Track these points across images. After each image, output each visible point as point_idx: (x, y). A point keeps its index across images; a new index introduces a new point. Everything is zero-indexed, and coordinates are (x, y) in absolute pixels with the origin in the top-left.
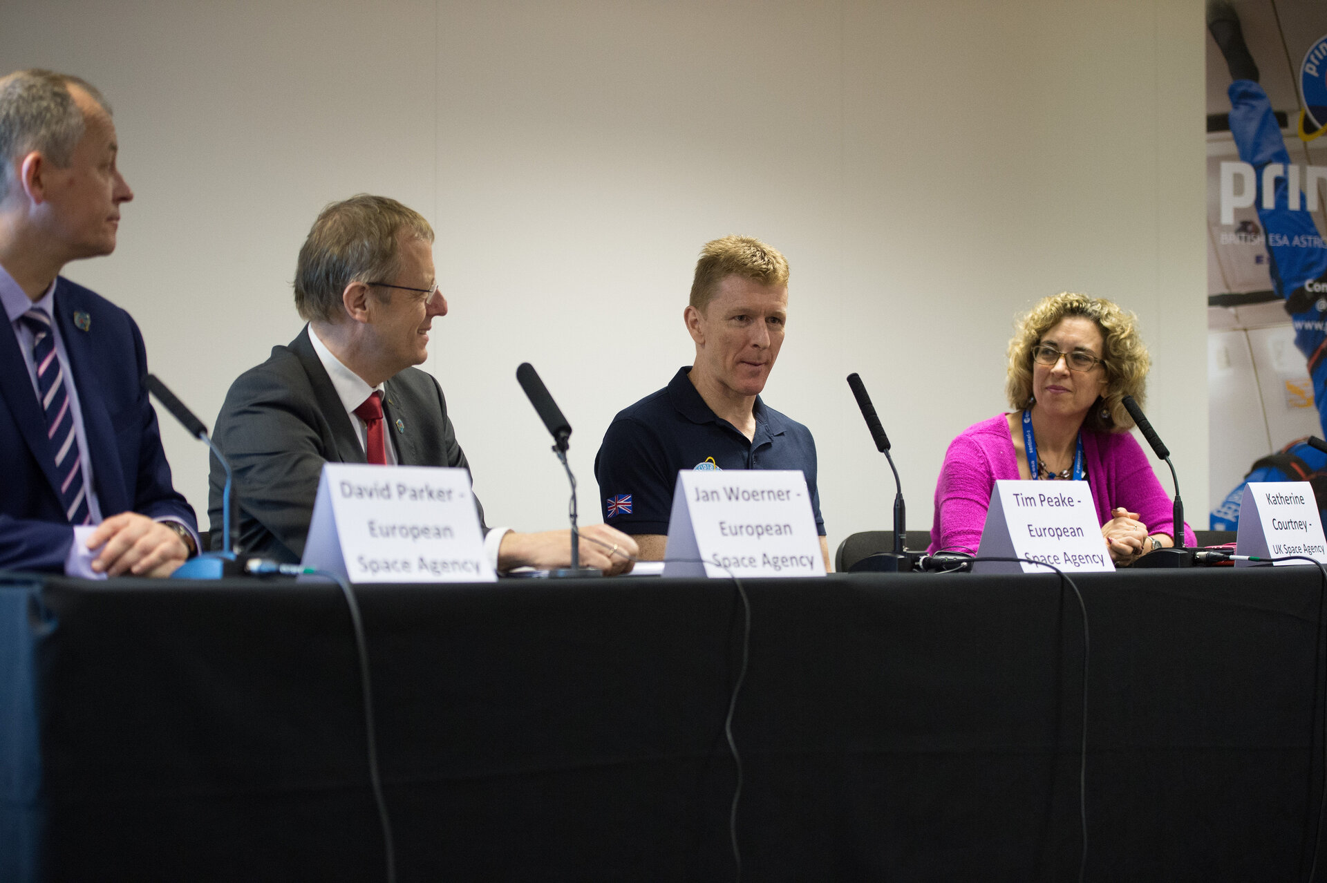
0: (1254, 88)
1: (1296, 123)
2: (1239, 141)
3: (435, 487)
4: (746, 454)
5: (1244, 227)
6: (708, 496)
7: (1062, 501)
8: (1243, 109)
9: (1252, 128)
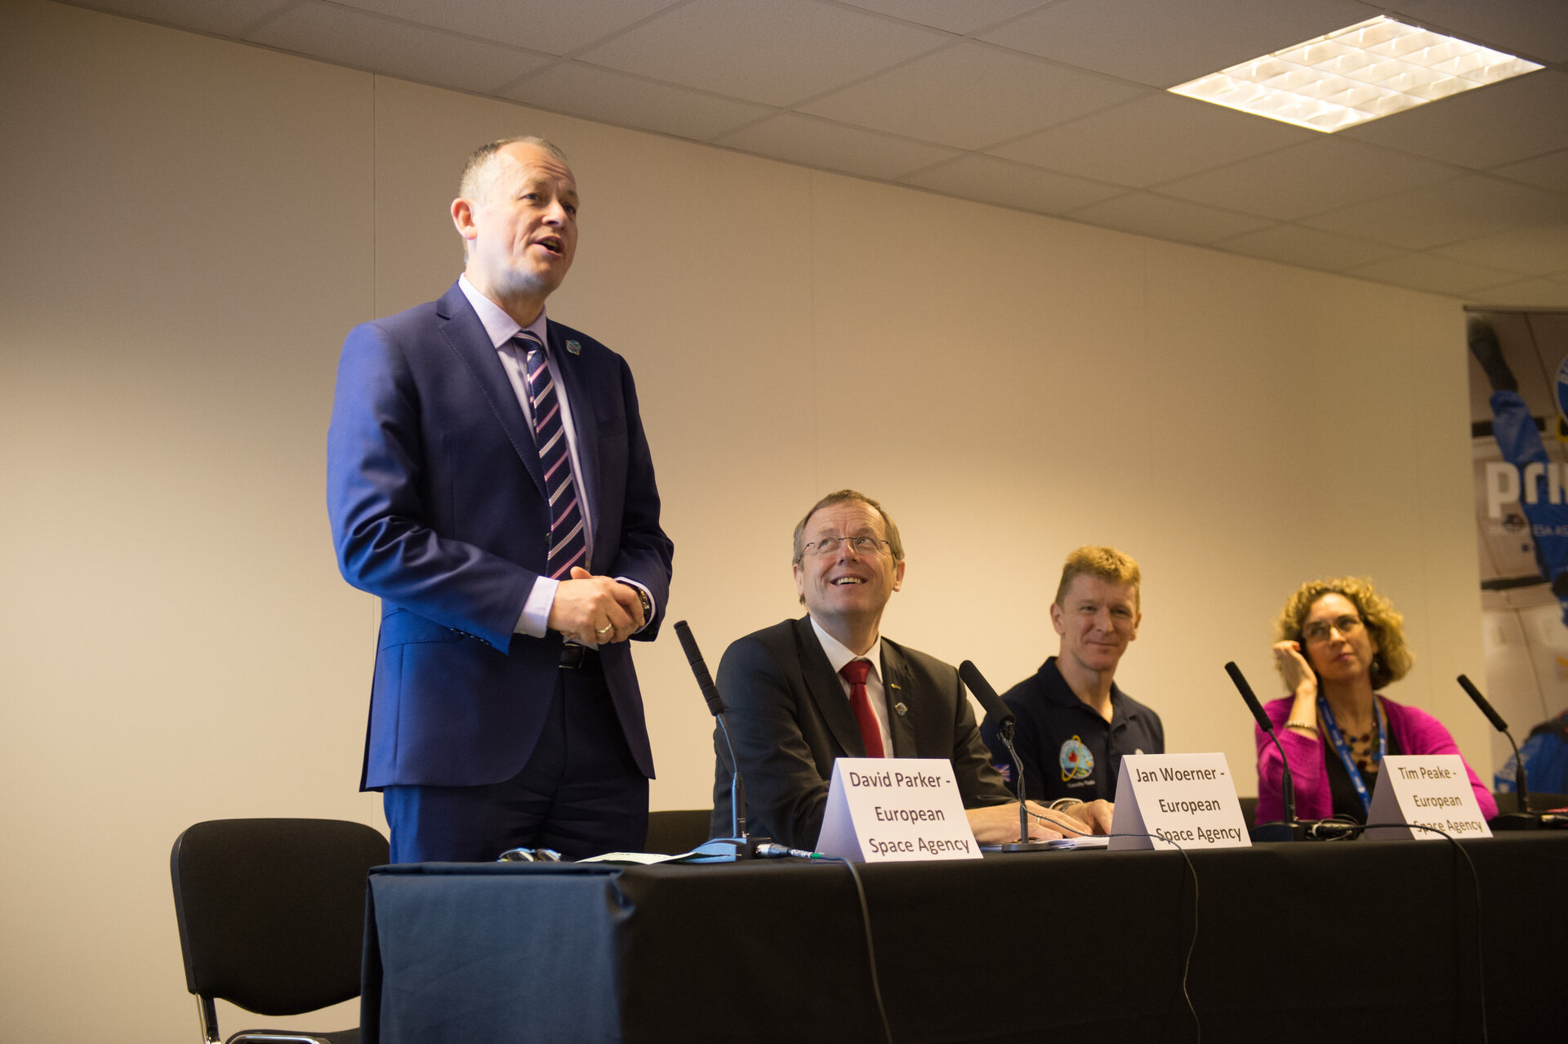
0: (1513, 397)
1: (1553, 426)
2: (1502, 444)
3: (925, 774)
4: (1106, 734)
5: (1511, 520)
8: (1504, 417)
9: (1513, 432)
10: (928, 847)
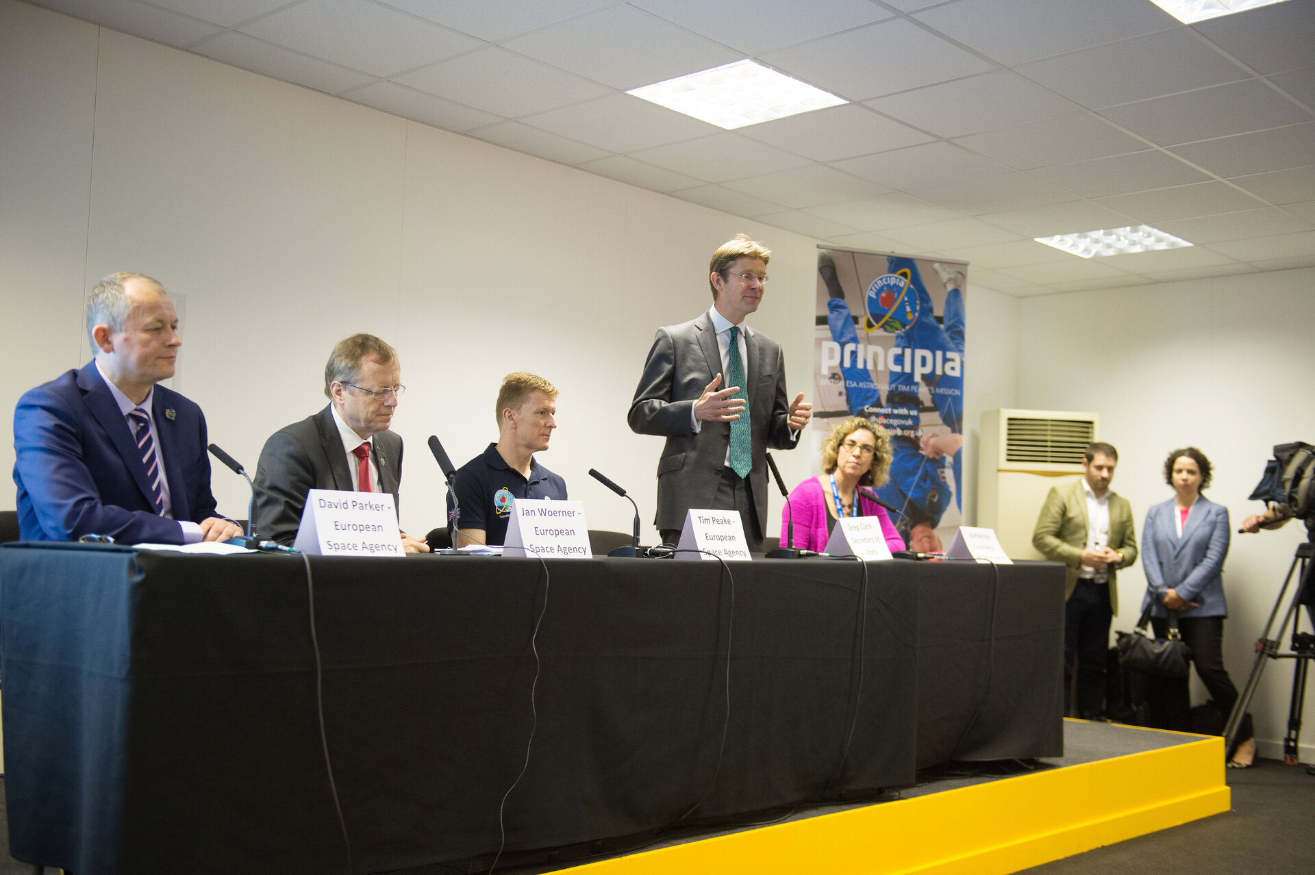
0: (841, 303)
1: (863, 322)
2: (833, 331)
3: (374, 503)
4: (525, 487)
5: (834, 376)
8: (835, 313)
9: (840, 323)
10: (368, 547)
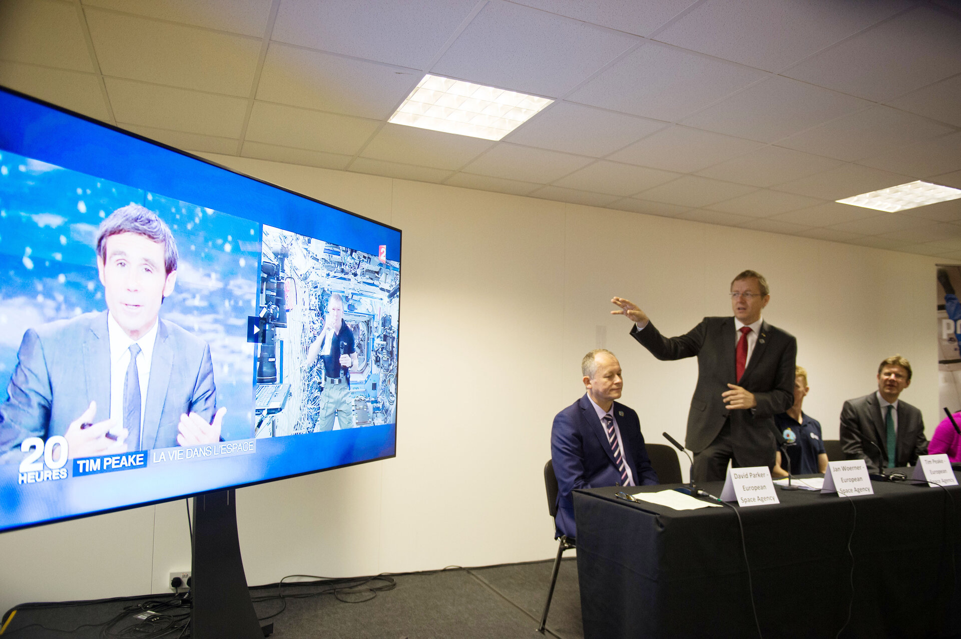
0: (953, 296)
3: (760, 472)
6: (837, 470)
7: (939, 462)
8: (950, 303)
10: (760, 499)
